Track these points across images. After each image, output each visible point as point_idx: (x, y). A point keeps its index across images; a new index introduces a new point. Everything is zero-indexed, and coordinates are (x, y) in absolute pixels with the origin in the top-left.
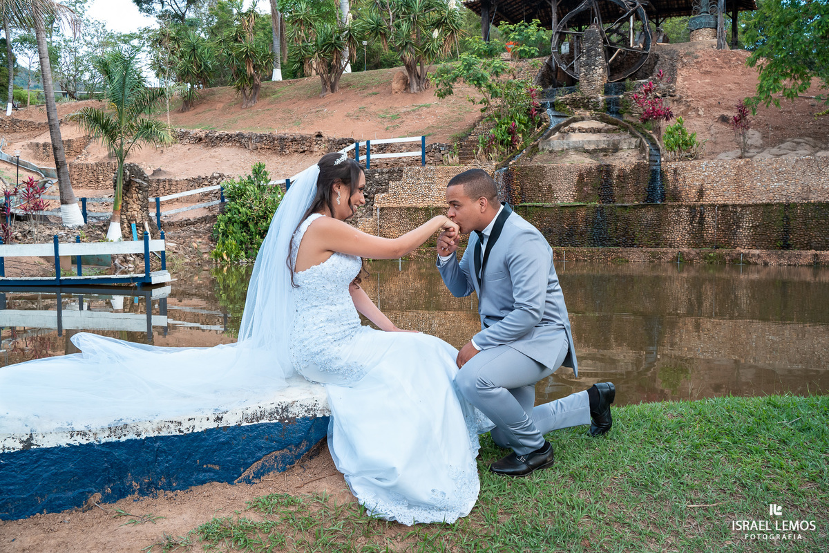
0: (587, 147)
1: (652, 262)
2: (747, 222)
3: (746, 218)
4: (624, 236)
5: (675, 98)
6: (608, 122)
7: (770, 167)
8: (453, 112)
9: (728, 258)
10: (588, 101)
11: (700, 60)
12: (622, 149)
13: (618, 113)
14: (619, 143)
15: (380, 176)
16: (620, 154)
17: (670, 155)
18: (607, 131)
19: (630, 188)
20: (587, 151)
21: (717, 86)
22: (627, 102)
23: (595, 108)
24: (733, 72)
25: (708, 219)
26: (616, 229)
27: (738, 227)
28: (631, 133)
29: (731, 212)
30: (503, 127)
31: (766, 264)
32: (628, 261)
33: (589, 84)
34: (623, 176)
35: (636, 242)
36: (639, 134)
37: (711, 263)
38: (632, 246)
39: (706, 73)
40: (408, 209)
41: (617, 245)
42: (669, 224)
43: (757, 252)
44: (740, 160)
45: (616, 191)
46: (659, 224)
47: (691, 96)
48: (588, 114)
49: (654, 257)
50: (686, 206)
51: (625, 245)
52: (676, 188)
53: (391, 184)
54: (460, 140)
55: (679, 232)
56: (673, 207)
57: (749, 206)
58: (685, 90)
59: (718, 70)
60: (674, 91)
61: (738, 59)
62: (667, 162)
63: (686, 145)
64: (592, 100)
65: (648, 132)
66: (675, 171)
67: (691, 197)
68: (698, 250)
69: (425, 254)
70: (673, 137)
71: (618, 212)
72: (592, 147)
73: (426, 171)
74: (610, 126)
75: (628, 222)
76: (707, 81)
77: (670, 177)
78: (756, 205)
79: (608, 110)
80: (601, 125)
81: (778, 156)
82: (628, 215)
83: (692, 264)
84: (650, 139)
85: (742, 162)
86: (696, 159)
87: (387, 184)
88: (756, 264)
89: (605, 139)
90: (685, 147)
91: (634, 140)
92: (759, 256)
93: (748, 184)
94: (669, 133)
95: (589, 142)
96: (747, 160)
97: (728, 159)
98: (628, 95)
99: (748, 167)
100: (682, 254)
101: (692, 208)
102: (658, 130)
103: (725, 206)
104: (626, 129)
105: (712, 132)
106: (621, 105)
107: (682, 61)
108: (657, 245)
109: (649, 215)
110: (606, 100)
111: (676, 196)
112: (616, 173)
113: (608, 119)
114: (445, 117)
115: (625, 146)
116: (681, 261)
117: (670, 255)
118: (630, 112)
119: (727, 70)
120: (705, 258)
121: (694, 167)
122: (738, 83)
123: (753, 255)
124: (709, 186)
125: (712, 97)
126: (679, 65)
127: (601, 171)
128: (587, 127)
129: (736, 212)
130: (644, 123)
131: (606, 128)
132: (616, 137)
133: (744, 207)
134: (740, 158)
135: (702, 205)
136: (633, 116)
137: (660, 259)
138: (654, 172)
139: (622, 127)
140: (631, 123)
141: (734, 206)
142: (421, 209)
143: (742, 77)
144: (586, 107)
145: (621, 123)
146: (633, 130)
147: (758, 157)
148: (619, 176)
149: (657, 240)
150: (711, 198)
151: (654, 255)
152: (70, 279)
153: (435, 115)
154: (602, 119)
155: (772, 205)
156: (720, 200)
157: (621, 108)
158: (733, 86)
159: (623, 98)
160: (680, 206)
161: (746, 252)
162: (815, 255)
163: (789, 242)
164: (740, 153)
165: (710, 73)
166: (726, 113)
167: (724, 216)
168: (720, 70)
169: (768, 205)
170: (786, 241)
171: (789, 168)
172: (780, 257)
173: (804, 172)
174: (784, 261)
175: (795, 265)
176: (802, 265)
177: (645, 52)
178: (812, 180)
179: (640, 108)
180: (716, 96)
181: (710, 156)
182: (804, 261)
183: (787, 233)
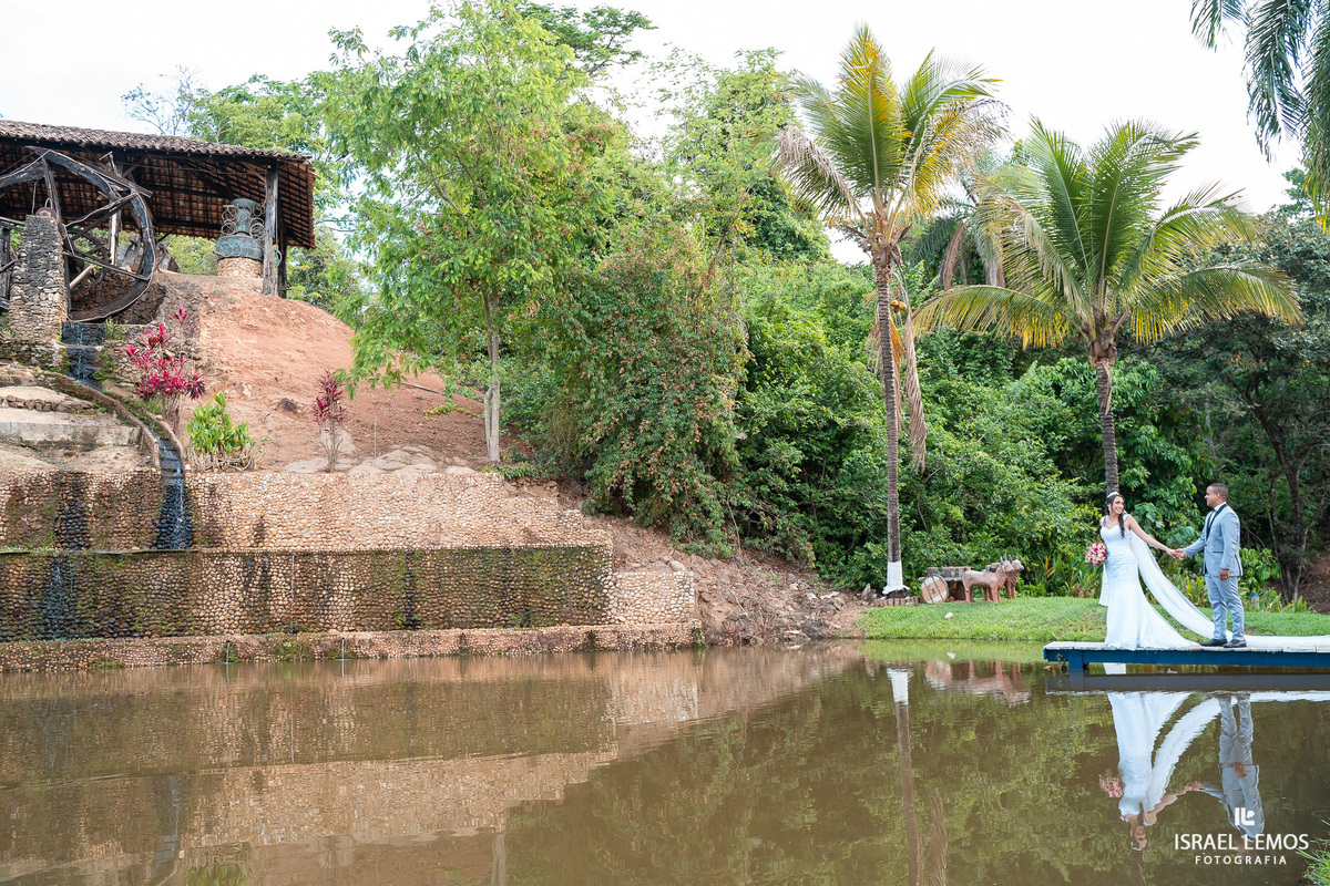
0: (26, 437)
1: (174, 664)
3: (345, 576)
4: (111, 615)
5: (200, 363)
7: (378, 488)
9: (318, 649)
14: (96, 434)
16: (99, 453)
17: (203, 460)
18: (69, 409)
19: (123, 519)
20: (28, 445)
21: (269, 351)
22: (111, 360)
24: (293, 334)
25: (277, 579)
26: (96, 601)
27: (331, 593)
29: (318, 565)
31: (384, 657)
32: (122, 667)
34: (108, 497)
35: (137, 626)
36: (136, 420)
37: (288, 660)
38: (130, 634)
39: (250, 328)
41: (97, 633)
42: (205, 589)
43: (368, 635)
44: (327, 475)
45: (94, 526)
46: (184, 589)
47: (228, 364)
49: (177, 655)
50: (237, 555)
51: (115, 633)
52: (213, 521)
55: (223, 605)
56: (211, 557)
57: (348, 554)
58: (215, 351)
59: (268, 326)
60: (197, 351)
61: (299, 316)
62: (196, 471)
63: (233, 443)
65: (154, 417)
66: (212, 490)
67: (241, 539)
68: (263, 638)
70: (208, 427)
71: (100, 566)
72: (39, 437)
75: (120, 586)
76: (252, 341)
77: (202, 500)
78: (359, 554)
80: (58, 397)
82: (120, 572)
83: (252, 663)
84: (159, 430)
85: (330, 478)
86: (250, 469)
88: (367, 658)
90: (228, 447)
91: (126, 430)
92: (371, 643)
93: (343, 517)
94: (201, 420)
95: (31, 427)
96: (340, 474)
97: (306, 471)
98: (112, 345)
99: (341, 487)
100: (232, 645)
101: (247, 559)
102: (173, 415)
103: (307, 554)
104: (109, 408)
105: (270, 426)
106: (98, 364)
107: (207, 304)
108: (181, 631)
109: (164, 572)
111: (213, 538)
112: (93, 489)
113: (73, 388)
115: (108, 440)
116: (229, 660)
117: (210, 650)
118: (115, 379)
119: (284, 330)
120: (277, 652)
121: (246, 484)
122: (303, 352)
123: (362, 642)
124: (275, 519)
125: (263, 368)
126: (202, 309)
128: (26, 398)
129: (326, 565)
130: (146, 400)
131: (69, 403)
133: (339, 556)
134: (328, 471)
135: (266, 554)
136: (121, 387)
137: (189, 657)
138: (172, 490)
139: (101, 405)
141: (323, 555)
144: (25, 360)
145: (99, 396)
146: (124, 411)
147: (356, 471)
148: (100, 496)
149: (181, 622)
150: (276, 542)
151: (177, 652)
154: (59, 387)
155: (387, 553)
156: (295, 545)
157: (98, 369)
158: (295, 356)
159: (103, 351)
160: (225, 555)
161: (351, 635)
162: (462, 637)
163: (415, 617)
164: (324, 463)
165: (256, 329)
166: (290, 397)
167: (305, 574)
168: (272, 328)
169: (379, 552)
170: (410, 615)
171: (408, 492)
172: (406, 643)
173: (431, 500)
174: (413, 651)
175: (431, 656)
176: (442, 656)
177: (141, 277)
178: (443, 512)
179: (135, 373)
180: (269, 368)
181: (276, 467)
182: (444, 648)
183: (411, 600)
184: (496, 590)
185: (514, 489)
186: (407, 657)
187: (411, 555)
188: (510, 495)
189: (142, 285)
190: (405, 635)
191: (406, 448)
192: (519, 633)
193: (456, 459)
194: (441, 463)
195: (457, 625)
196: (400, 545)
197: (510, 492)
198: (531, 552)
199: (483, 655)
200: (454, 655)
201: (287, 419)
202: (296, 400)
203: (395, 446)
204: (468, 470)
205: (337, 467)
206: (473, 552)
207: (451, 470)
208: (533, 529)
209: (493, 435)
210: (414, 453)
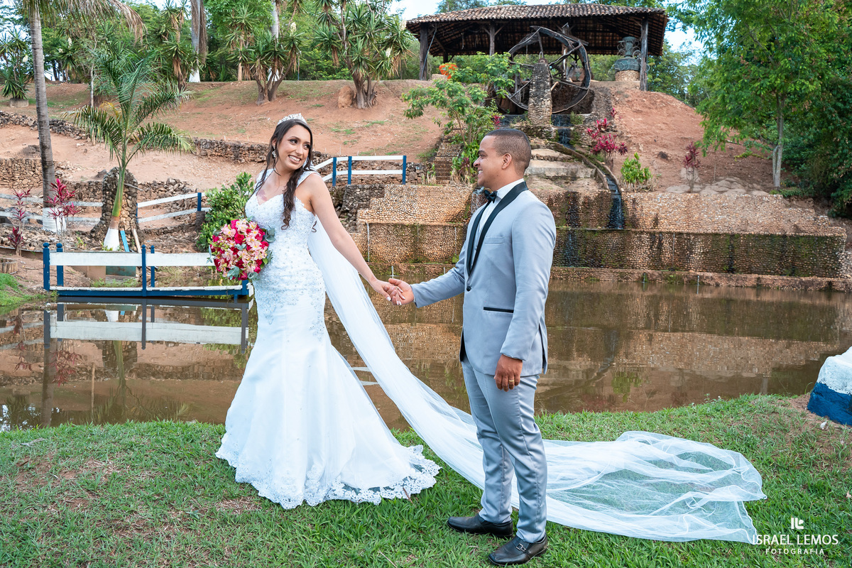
0: (548, 174)
1: (621, 281)
2: (699, 249)
3: (698, 245)
4: (592, 257)
5: (617, 133)
6: (562, 152)
7: (715, 202)
8: (409, 131)
9: (686, 279)
10: (541, 131)
11: (630, 99)
12: (579, 178)
13: (568, 143)
14: (576, 172)
15: (362, 192)
16: (579, 182)
17: (630, 186)
18: (563, 160)
19: (594, 214)
20: (548, 178)
21: (649, 125)
23: (548, 136)
25: (666, 245)
26: (586, 251)
27: (691, 253)
28: (585, 163)
29: (685, 239)
30: (474, 151)
31: (717, 285)
32: (599, 280)
33: (538, 113)
34: (588, 203)
35: (603, 263)
36: (593, 165)
37: (671, 283)
38: (599, 266)
39: (638, 112)
40: (395, 225)
41: (586, 265)
42: (632, 248)
43: (710, 274)
44: (689, 194)
45: (582, 216)
46: (623, 248)
47: (630, 133)
48: (543, 142)
49: (622, 277)
50: (647, 233)
51: (593, 265)
52: (634, 216)
53: (374, 200)
54: (428, 160)
55: (640, 255)
56: (636, 233)
57: (701, 234)
58: (623, 126)
60: (615, 127)
61: (662, 102)
62: (627, 192)
63: (643, 178)
64: (545, 130)
65: (601, 163)
66: (634, 201)
67: (647, 224)
68: (660, 272)
69: (414, 269)
70: (631, 170)
71: (588, 235)
72: (552, 174)
73: (409, 189)
74: (564, 155)
75: (596, 245)
76: (640, 119)
77: (629, 206)
78: (706, 234)
79: (560, 140)
80: (557, 154)
81: (722, 192)
82: (596, 239)
83: (655, 283)
84: (604, 170)
85: (691, 196)
86: (651, 191)
87: (368, 200)
88: (709, 285)
89: (563, 167)
90: (639, 179)
91: (590, 170)
92: (712, 278)
93: (697, 216)
94: (628, 167)
95: (550, 169)
96: (696, 194)
97: (678, 191)
98: (578, 127)
99: (696, 200)
100: (647, 274)
101: (652, 235)
102: (610, 163)
103: (680, 234)
104: (580, 159)
106: (572, 136)
107: (614, 98)
108: (621, 266)
109: (614, 239)
110: (558, 130)
111: (634, 223)
112: (581, 200)
113: (562, 149)
114: (402, 136)
115: (581, 175)
116: (644, 281)
117: (636, 276)
119: (655, 111)
120: (666, 279)
121: (650, 198)
122: (667, 124)
123: (707, 277)
124: (663, 215)
125: (647, 134)
126: (613, 102)
127: (568, 197)
128: (544, 155)
129: (689, 239)
130: (595, 155)
131: (561, 157)
132: (572, 167)
133: (696, 235)
134: (689, 192)
135: (661, 232)
136: (583, 147)
137: (627, 279)
138: (616, 200)
139: (576, 157)
140: (583, 154)
141: (688, 234)
142: (407, 226)
143: (668, 118)
144: (539, 135)
145: (574, 153)
147: (704, 193)
148: (584, 203)
149: (621, 261)
150: (664, 226)
151: (622, 275)
152: (159, 291)
153: (391, 133)
154: (556, 149)
155: (720, 235)
156: (673, 229)
157: (572, 139)
158: (663, 126)
160: (642, 233)
161: (702, 274)
162: (759, 278)
163: (733, 267)
164: (688, 188)
165: (641, 111)
166: (664, 150)
167: (679, 243)
168: (649, 111)
169: (716, 234)
170: (731, 266)
171: (731, 204)
172: (729, 279)
173: (743, 208)
174: (733, 284)
175: (742, 287)
176: (747, 287)
177: (584, 88)
178: (749, 215)
179: (589, 140)
180: (650, 134)
181: (662, 189)
182: (749, 283)
183: (732, 258)
184: (777, 256)
185: (788, 203)
186: (729, 286)
187: (733, 236)
188: (787, 206)
189: (584, 92)
190: (729, 276)
191: (727, 179)
192: (789, 279)
193: (755, 185)
194: (747, 188)
195: (755, 273)
196: (726, 231)
197: (786, 205)
198: (798, 237)
199: (769, 288)
200: (753, 287)
201: (663, 163)
202: (667, 152)
203: (721, 178)
204: (764, 193)
205: (694, 190)
206: (765, 236)
207: (755, 193)
208: (800, 226)
209: (777, 171)
210: (732, 182)
